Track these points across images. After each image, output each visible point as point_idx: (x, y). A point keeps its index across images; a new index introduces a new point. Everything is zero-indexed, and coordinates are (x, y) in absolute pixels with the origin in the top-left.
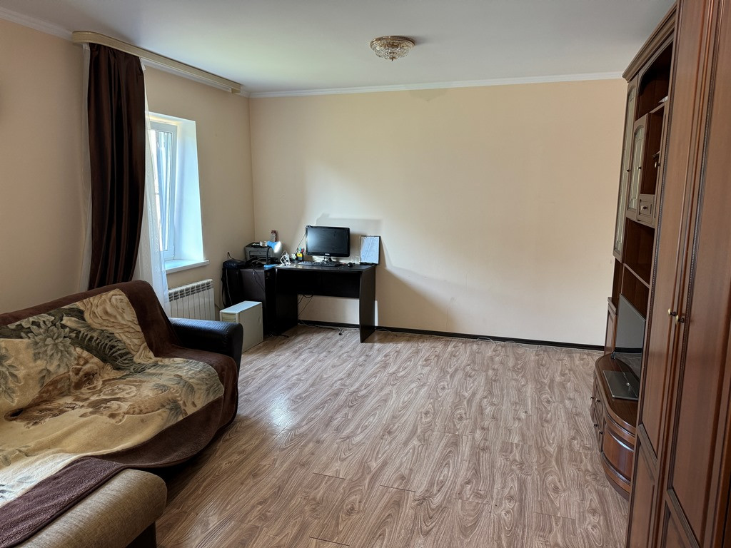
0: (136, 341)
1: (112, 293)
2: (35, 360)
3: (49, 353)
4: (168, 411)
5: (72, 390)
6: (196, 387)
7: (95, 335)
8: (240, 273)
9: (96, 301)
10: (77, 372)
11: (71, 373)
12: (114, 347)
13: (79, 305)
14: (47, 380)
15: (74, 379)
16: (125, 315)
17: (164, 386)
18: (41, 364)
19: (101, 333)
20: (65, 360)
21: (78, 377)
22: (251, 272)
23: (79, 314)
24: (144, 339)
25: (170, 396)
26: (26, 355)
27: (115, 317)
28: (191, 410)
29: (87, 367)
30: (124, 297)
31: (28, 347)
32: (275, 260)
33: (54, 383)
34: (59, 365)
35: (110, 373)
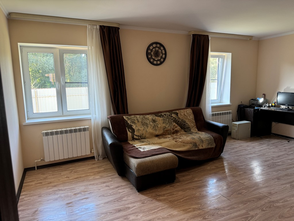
0: (192, 125)
1: (188, 109)
2: (163, 124)
3: (167, 123)
4: (192, 145)
5: (172, 134)
6: (204, 141)
7: (180, 120)
8: (244, 109)
9: (182, 111)
10: (173, 129)
11: (171, 129)
12: (185, 125)
13: (177, 111)
14: (165, 130)
15: (172, 131)
16: (190, 117)
17: (194, 138)
18: (164, 125)
19: (182, 120)
20: (171, 125)
21: (173, 131)
22: (248, 109)
23: (177, 114)
24: (195, 125)
25: (194, 141)
26: (161, 122)
27: (187, 117)
28: (201, 148)
29: (176, 129)
30: (191, 111)
31: (162, 120)
32: (261, 106)
33: (167, 131)
34: (169, 126)
35: (183, 132)
